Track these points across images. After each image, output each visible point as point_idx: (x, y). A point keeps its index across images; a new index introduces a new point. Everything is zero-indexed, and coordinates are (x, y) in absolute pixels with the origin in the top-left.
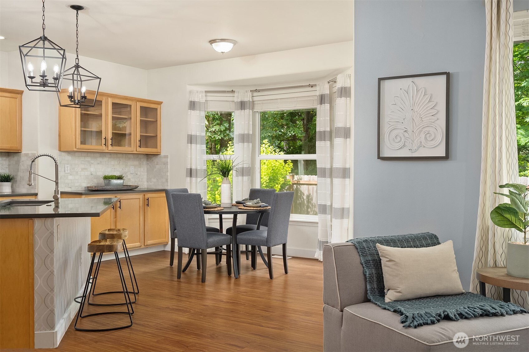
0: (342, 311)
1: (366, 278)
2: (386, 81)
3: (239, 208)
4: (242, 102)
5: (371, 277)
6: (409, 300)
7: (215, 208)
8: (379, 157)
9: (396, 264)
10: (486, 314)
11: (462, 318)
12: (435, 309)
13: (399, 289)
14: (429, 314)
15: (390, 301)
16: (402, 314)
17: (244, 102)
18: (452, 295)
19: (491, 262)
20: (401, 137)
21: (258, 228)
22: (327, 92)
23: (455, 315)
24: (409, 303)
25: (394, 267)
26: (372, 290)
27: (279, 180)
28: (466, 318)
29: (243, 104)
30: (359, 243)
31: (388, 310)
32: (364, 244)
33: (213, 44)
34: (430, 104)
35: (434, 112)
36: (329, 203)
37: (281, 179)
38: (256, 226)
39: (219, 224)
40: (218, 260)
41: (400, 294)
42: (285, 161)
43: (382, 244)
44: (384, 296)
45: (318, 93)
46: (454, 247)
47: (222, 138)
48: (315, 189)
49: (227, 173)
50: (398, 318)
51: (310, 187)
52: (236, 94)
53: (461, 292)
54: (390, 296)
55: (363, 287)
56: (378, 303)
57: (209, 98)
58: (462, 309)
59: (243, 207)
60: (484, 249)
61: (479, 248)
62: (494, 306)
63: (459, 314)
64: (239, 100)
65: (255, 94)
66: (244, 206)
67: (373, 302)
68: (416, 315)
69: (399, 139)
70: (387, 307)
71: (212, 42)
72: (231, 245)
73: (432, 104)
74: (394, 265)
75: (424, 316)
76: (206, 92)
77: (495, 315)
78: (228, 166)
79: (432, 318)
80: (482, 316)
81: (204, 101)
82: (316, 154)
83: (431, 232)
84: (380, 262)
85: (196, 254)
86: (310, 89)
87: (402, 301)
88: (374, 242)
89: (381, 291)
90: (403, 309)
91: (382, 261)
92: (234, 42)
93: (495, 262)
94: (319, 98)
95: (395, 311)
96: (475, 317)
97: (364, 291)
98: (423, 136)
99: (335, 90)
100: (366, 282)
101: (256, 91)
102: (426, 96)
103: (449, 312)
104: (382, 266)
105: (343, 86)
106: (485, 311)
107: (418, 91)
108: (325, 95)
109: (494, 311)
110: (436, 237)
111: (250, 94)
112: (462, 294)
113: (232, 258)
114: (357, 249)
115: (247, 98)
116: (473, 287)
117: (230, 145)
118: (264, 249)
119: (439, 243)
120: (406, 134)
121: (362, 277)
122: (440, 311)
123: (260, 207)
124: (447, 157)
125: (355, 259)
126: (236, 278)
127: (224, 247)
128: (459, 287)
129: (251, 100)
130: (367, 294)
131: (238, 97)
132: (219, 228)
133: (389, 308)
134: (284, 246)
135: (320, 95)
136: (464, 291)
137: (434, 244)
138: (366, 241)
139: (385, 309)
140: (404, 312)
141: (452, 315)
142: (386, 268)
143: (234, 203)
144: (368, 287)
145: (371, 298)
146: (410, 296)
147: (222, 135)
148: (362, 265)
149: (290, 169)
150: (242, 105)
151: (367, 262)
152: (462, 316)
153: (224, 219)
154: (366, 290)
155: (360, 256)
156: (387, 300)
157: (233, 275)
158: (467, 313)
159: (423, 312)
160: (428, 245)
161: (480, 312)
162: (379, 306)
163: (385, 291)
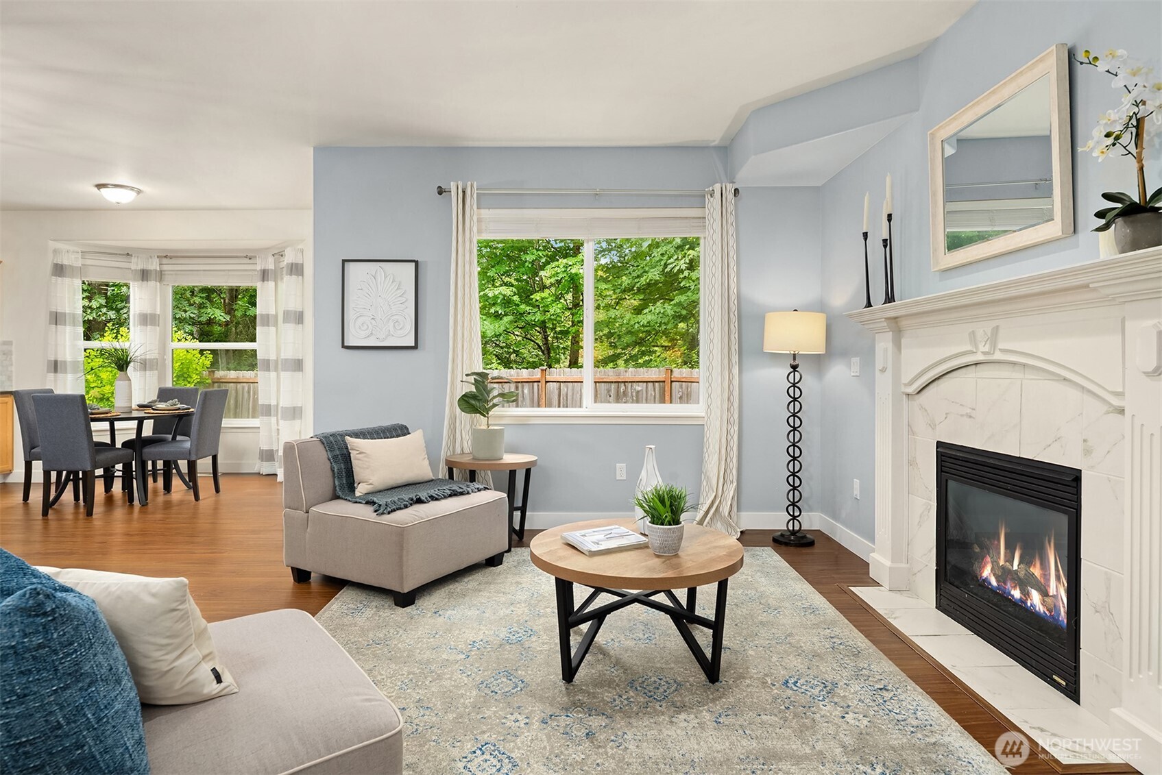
0: (307, 512)
1: (334, 474)
2: (351, 263)
3: (145, 413)
4: (143, 270)
5: (340, 472)
6: (380, 491)
7: (107, 413)
8: (343, 346)
9: (367, 456)
10: (454, 494)
11: (432, 500)
12: (407, 495)
13: (371, 481)
14: (402, 499)
15: (361, 494)
16: (373, 503)
17: (147, 271)
18: (422, 483)
19: (458, 450)
20: (367, 325)
21: (174, 438)
22: (271, 266)
23: (426, 498)
24: (381, 493)
25: (365, 459)
26: (341, 486)
27: (191, 378)
28: (437, 499)
29: (145, 273)
30: (325, 437)
31: (360, 503)
32: (331, 438)
33: (101, 190)
34: (399, 291)
35: (403, 300)
36: (273, 403)
37: (195, 377)
38: (170, 437)
39: (109, 437)
40: (108, 486)
41: (371, 486)
42: (202, 352)
43: (351, 437)
44: (354, 491)
45: (258, 268)
46: (424, 436)
47: (94, 318)
48: (246, 389)
49: (125, 366)
50: (371, 509)
51: (239, 385)
52: (134, 260)
53: (431, 479)
54: (360, 490)
55: (332, 484)
56: (348, 498)
57: (89, 262)
58: (432, 492)
59: (152, 411)
60: (452, 438)
61: (447, 437)
62: (461, 486)
63: (429, 497)
64: (140, 267)
65: (165, 261)
66: (153, 409)
67: (342, 499)
68: (389, 502)
69: (365, 327)
70: (358, 500)
71: (99, 186)
72: (134, 462)
73: (400, 292)
74: (365, 457)
75: (397, 502)
76: (82, 252)
77: (462, 494)
78: (127, 356)
79: (405, 503)
80: (450, 496)
81: (80, 265)
82: (255, 341)
83: (400, 423)
84: (350, 456)
85: (71, 480)
86: (247, 261)
87: (373, 493)
88: (343, 435)
89: (351, 487)
90: (375, 500)
91: (351, 455)
92: (139, 192)
93: (462, 450)
94: (259, 273)
95: (367, 503)
96: (445, 497)
97: (332, 486)
98: (391, 324)
99: (283, 264)
100: (334, 477)
101: (166, 257)
102: (395, 283)
103: (420, 495)
104: (352, 459)
105: (294, 262)
106: (453, 491)
107: (385, 277)
108: (268, 270)
109: (461, 490)
110: (406, 427)
111: (156, 261)
112: (432, 480)
113: (134, 480)
114: (324, 444)
115: (154, 265)
116: (443, 473)
117: (109, 328)
118: (183, 465)
119: (409, 433)
120: (373, 322)
121: (329, 473)
122: (413, 496)
123: (179, 409)
124: (416, 347)
125: (321, 456)
126: (143, 506)
127: (119, 466)
128: (428, 474)
129: (158, 269)
130: (336, 490)
131: (137, 264)
132: (109, 441)
133: (360, 501)
134: (215, 458)
135: (261, 270)
136: (434, 478)
137: (404, 435)
138: (333, 435)
139: (356, 502)
140: (377, 501)
141: (423, 498)
142: (356, 461)
143: (134, 406)
144: (337, 483)
145: (340, 494)
146: (381, 487)
147: (95, 314)
148: (330, 460)
149: (209, 363)
150: (144, 275)
151: (335, 457)
152: (433, 498)
153: (118, 430)
154: (335, 487)
155: (327, 451)
156: (358, 494)
157: (136, 502)
158: (437, 495)
159: (396, 499)
160: (398, 436)
161: (449, 492)
162: (349, 501)
163: (356, 485)
